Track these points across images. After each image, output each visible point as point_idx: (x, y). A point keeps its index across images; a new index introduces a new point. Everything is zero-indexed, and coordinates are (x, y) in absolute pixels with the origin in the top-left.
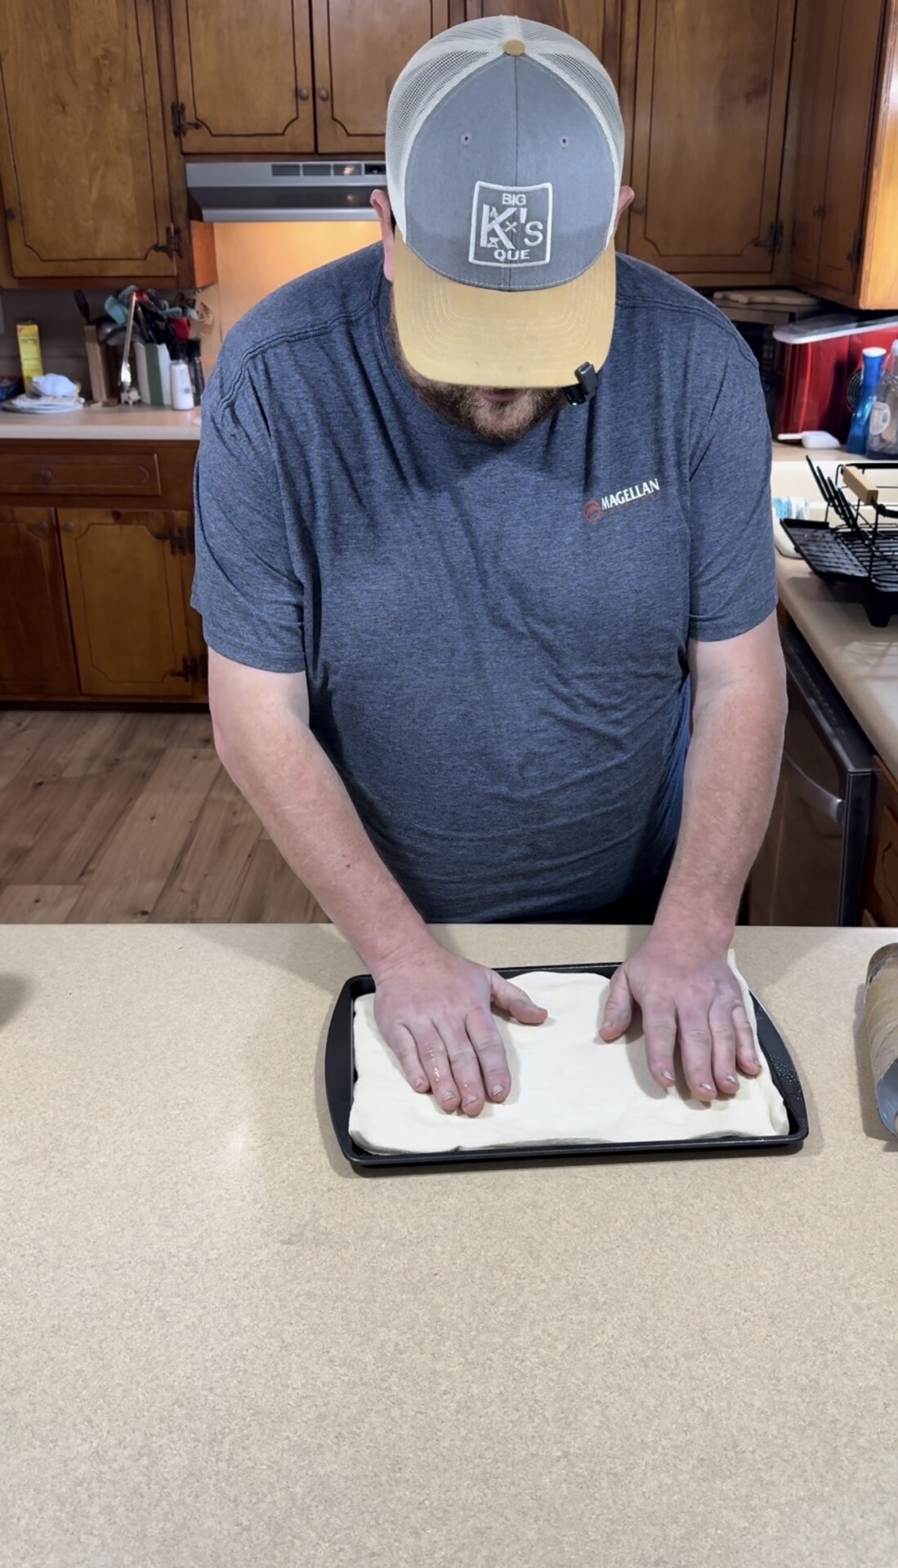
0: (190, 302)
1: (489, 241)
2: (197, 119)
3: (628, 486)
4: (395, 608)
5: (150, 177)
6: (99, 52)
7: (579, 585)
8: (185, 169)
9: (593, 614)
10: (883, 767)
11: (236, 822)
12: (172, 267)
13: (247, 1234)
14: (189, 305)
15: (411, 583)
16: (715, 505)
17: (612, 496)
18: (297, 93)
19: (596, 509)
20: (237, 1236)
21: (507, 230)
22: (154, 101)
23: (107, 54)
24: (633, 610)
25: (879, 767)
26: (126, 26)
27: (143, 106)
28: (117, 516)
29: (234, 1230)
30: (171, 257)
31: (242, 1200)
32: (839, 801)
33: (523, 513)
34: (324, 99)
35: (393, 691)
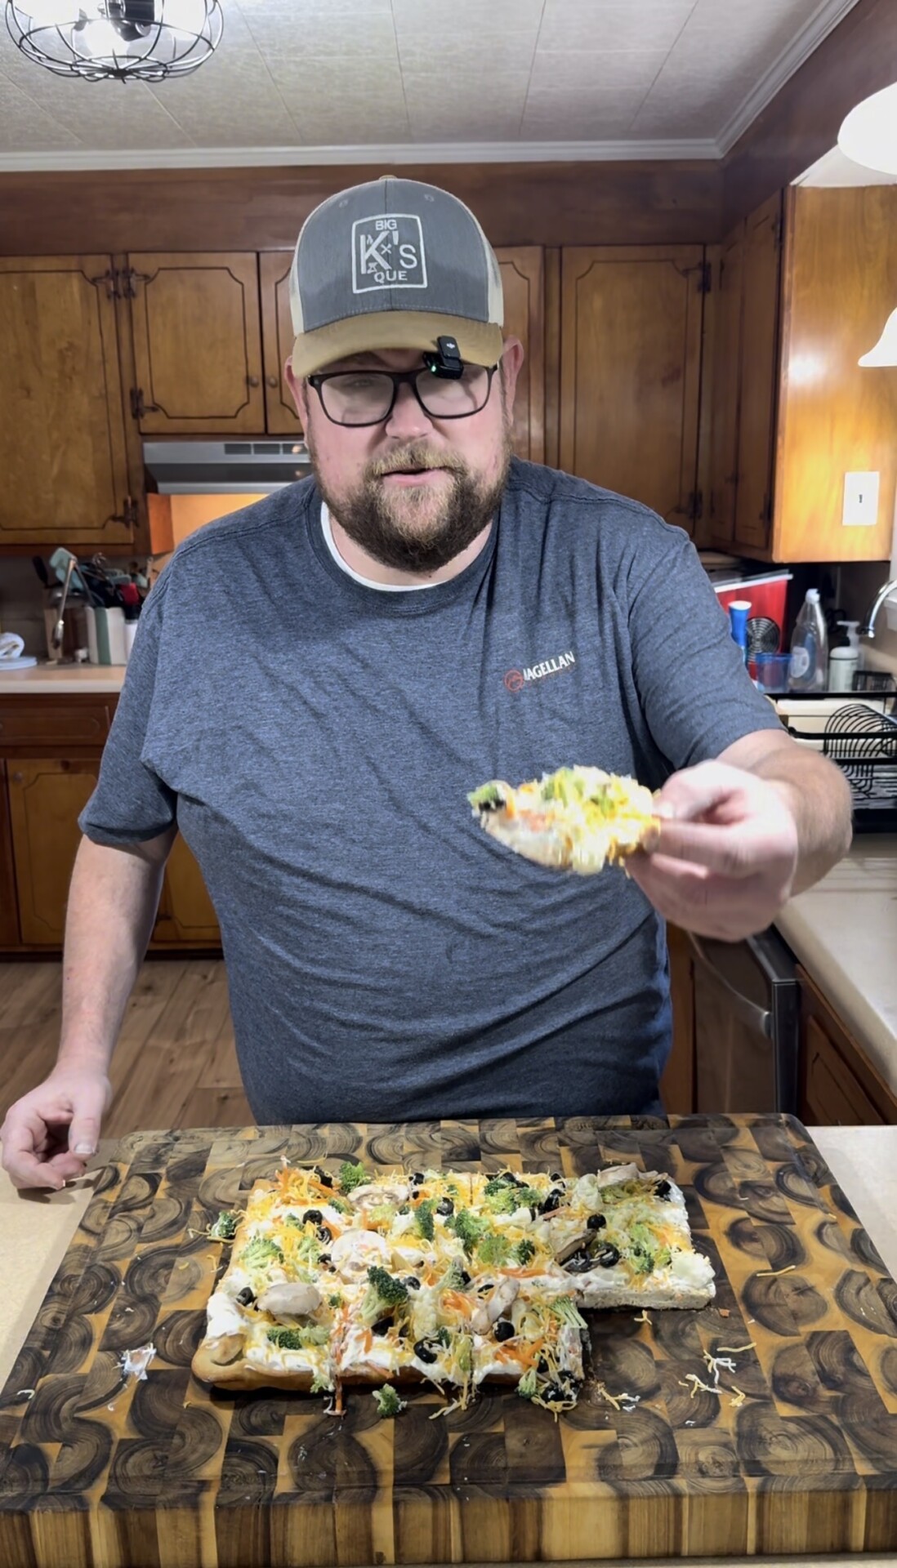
0: (142, 569)
1: (368, 268)
2: (154, 403)
3: (544, 660)
5: (109, 454)
6: (64, 345)
8: (142, 449)
10: (806, 976)
12: (129, 535)
17: (530, 670)
18: (248, 380)
19: (519, 680)
21: (383, 252)
22: (114, 387)
23: (71, 346)
25: (802, 976)
26: (89, 323)
27: (104, 392)
28: (66, 766)
30: (127, 526)
32: (766, 1013)
34: (274, 386)
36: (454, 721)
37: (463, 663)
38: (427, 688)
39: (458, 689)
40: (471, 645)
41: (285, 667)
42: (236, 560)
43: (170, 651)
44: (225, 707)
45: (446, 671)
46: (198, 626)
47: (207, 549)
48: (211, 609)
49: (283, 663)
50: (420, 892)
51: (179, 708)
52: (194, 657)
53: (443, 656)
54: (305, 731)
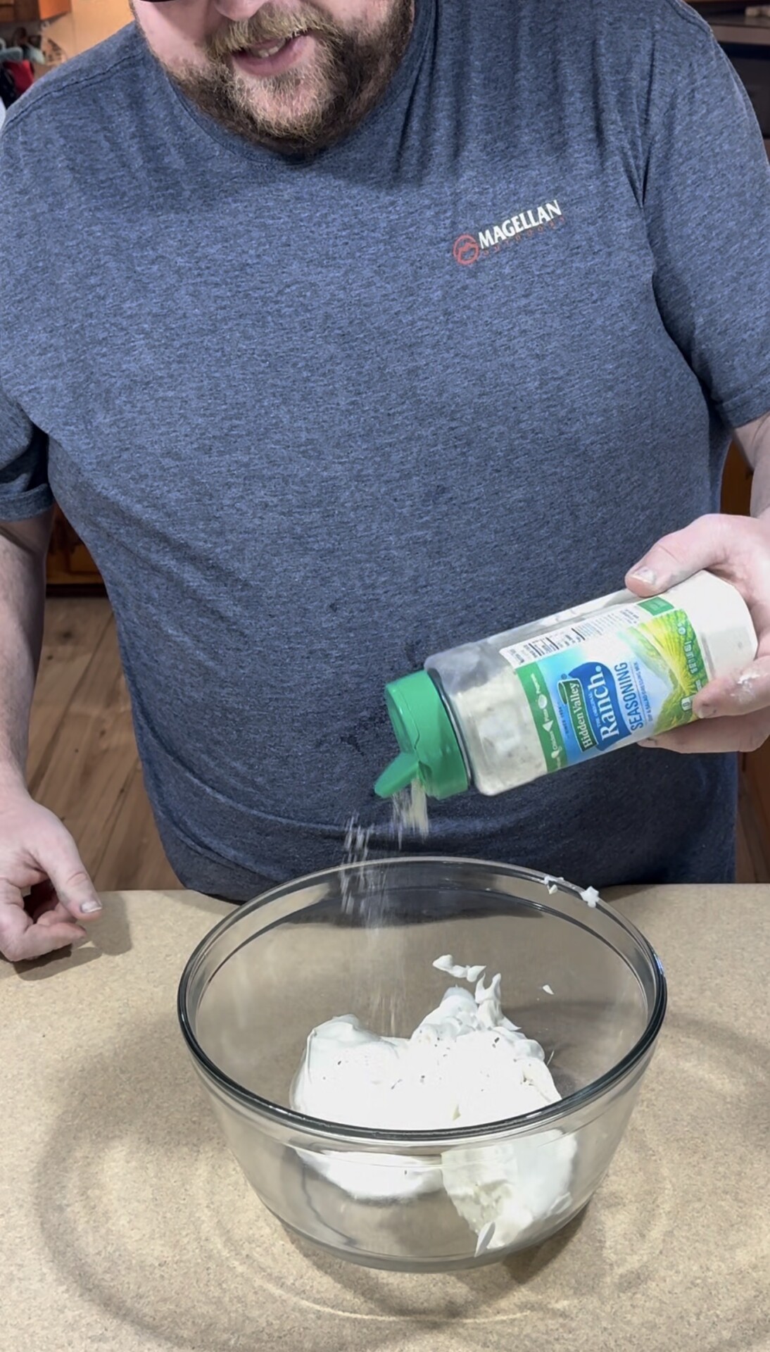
0: (34, 40)
3: (517, 212)
4: (200, 420)
7: (457, 355)
9: (480, 396)
11: (104, 745)
13: (43, 1328)
14: (30, 42)
15: (217, 385)
16: (689, 220)
17: (496, 229)
19: (472, 246)
20: (31, 1330)
24: (537, 384)
29: (26, 1323)
31: (41, 1280)
33: (375, 267)
35: (214, 540)
36: (384, 317)
37: (393, 230)
38: (346, 274)
39: (387, 270)
40: (401, 202)
41: (155, 268)
42: (80, 123)
43: (10, 258)
44: (82, 327)
45: (369, 246)
46: (41, 219)
47: (42, 111)
48: (54, 194)
49: (153, 263)
50: (362, 569)
51: (26, 336)
52: (41, 264)
53: (363, 224)
54: (185, 355)
